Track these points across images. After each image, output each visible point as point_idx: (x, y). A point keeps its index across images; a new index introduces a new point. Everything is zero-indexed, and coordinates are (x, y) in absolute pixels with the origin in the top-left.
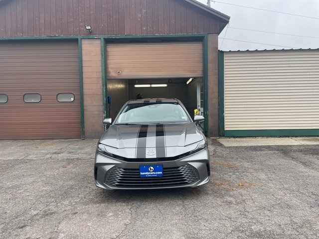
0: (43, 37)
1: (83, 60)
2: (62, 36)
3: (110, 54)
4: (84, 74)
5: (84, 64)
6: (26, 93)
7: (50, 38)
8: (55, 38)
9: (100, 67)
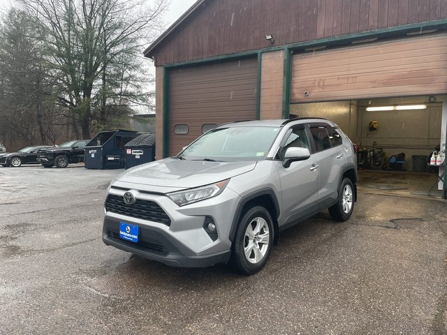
0: (222, 56)
1: (262, 80)
2: (241, 53)
3: (296, 68)
4: (261, 98)
5: (263, 86)
6: (204, 123)
7: (229, 56)
8: (233, 56)
9: (282, 89)
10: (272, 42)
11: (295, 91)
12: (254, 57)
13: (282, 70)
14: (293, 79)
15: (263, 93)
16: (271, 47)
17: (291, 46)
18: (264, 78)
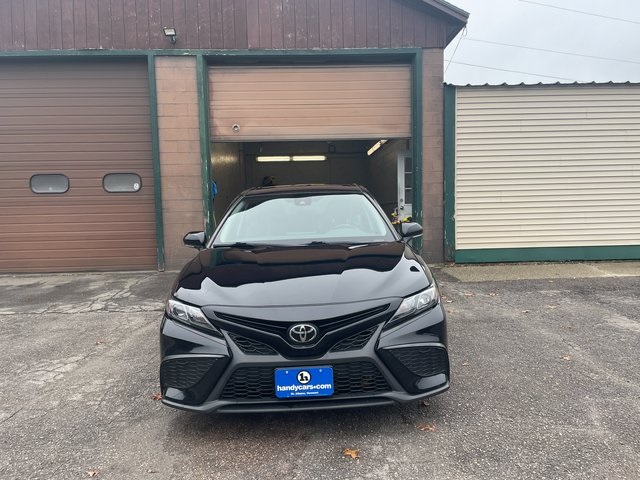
0: (71, 51)
1: (159, 102)
2: (113, 51)
3: (216, 87)
4: (161, 133)
5: (161, 111)
6: (35, 172)
7: (86, 54)
8: (97, 54)
9: (196, 118)
10: (173, 42)
11: (217, 122)
12: (140, 61)
13: (195, 89)
14: (212, 103)
15: (163, 123)
16: (172, 48)
17: (208, 52)
18: (163, 98)
